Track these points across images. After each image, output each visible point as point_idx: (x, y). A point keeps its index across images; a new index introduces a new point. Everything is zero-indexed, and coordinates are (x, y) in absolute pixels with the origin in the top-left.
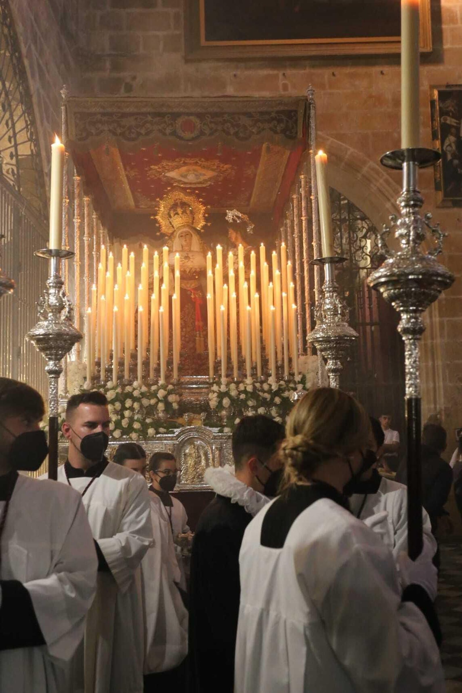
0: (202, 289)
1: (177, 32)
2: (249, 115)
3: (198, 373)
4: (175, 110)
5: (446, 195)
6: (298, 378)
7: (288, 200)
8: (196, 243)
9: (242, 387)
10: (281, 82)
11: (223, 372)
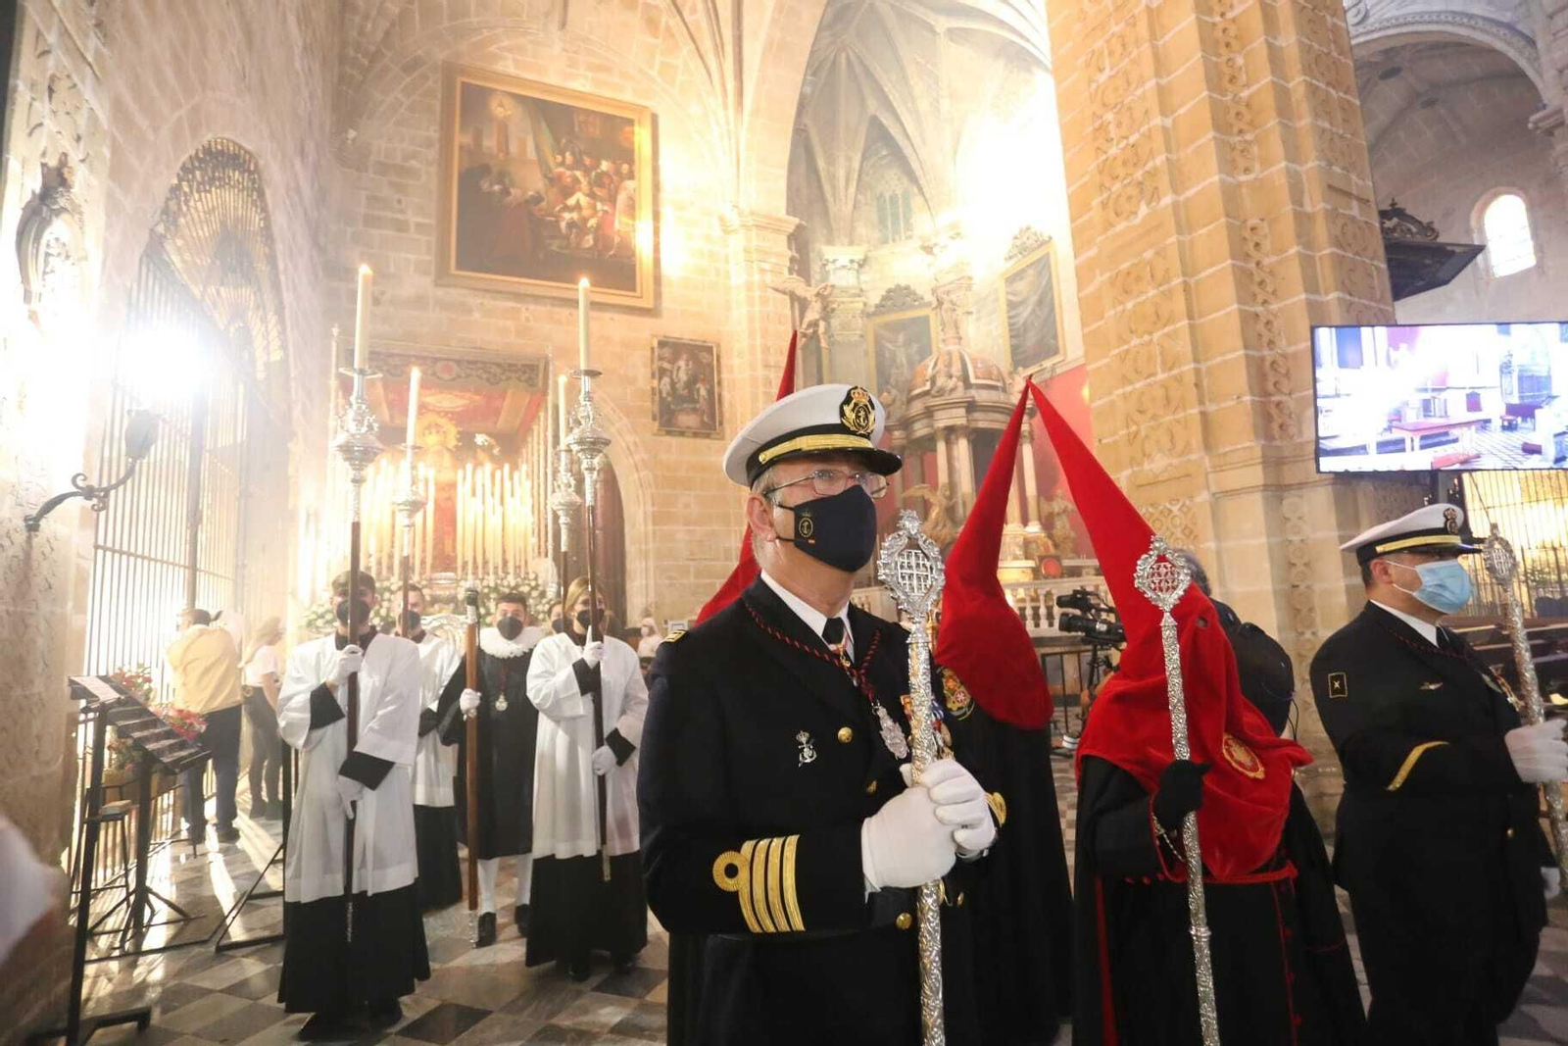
0: (451, 500)
1: (428, 258)
2: (498, 365)
3: (446, 570)
4: (437, 355)
5: (661, 425)
6: (532, 576)
7: (530, 430)
8: (447, 460)
9: (485, 583)
10: (524, 314)
11: (470, 571)
